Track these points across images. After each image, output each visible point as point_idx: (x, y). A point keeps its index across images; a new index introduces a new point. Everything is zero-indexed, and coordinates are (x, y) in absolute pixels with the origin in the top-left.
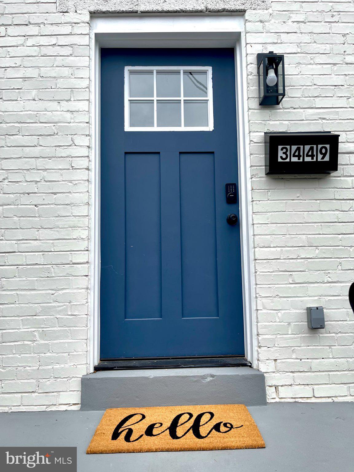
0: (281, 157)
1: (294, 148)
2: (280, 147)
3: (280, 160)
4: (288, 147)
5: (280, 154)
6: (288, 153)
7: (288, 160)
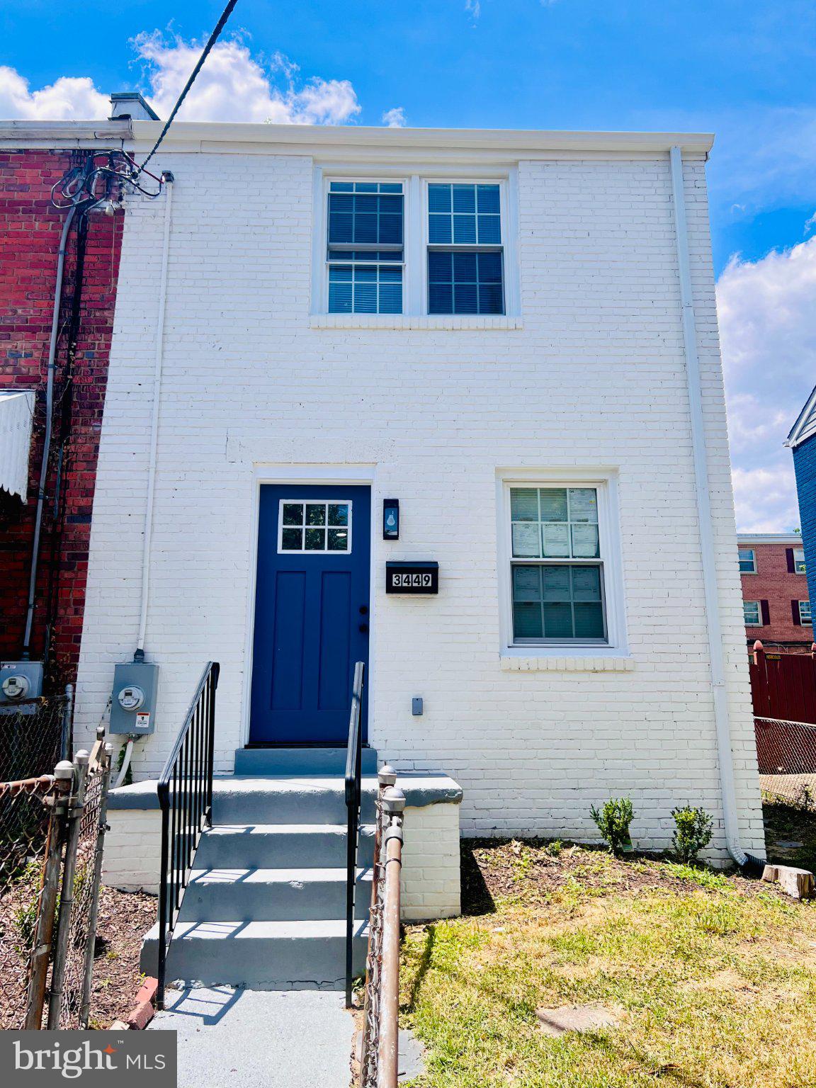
0: (395, 583)
1: (405, 576)
2: (394, 575)
3: (394, 585)
4: (400, 575)
5: (394, 580)
6: (400, 580)
7: (400, 585)
